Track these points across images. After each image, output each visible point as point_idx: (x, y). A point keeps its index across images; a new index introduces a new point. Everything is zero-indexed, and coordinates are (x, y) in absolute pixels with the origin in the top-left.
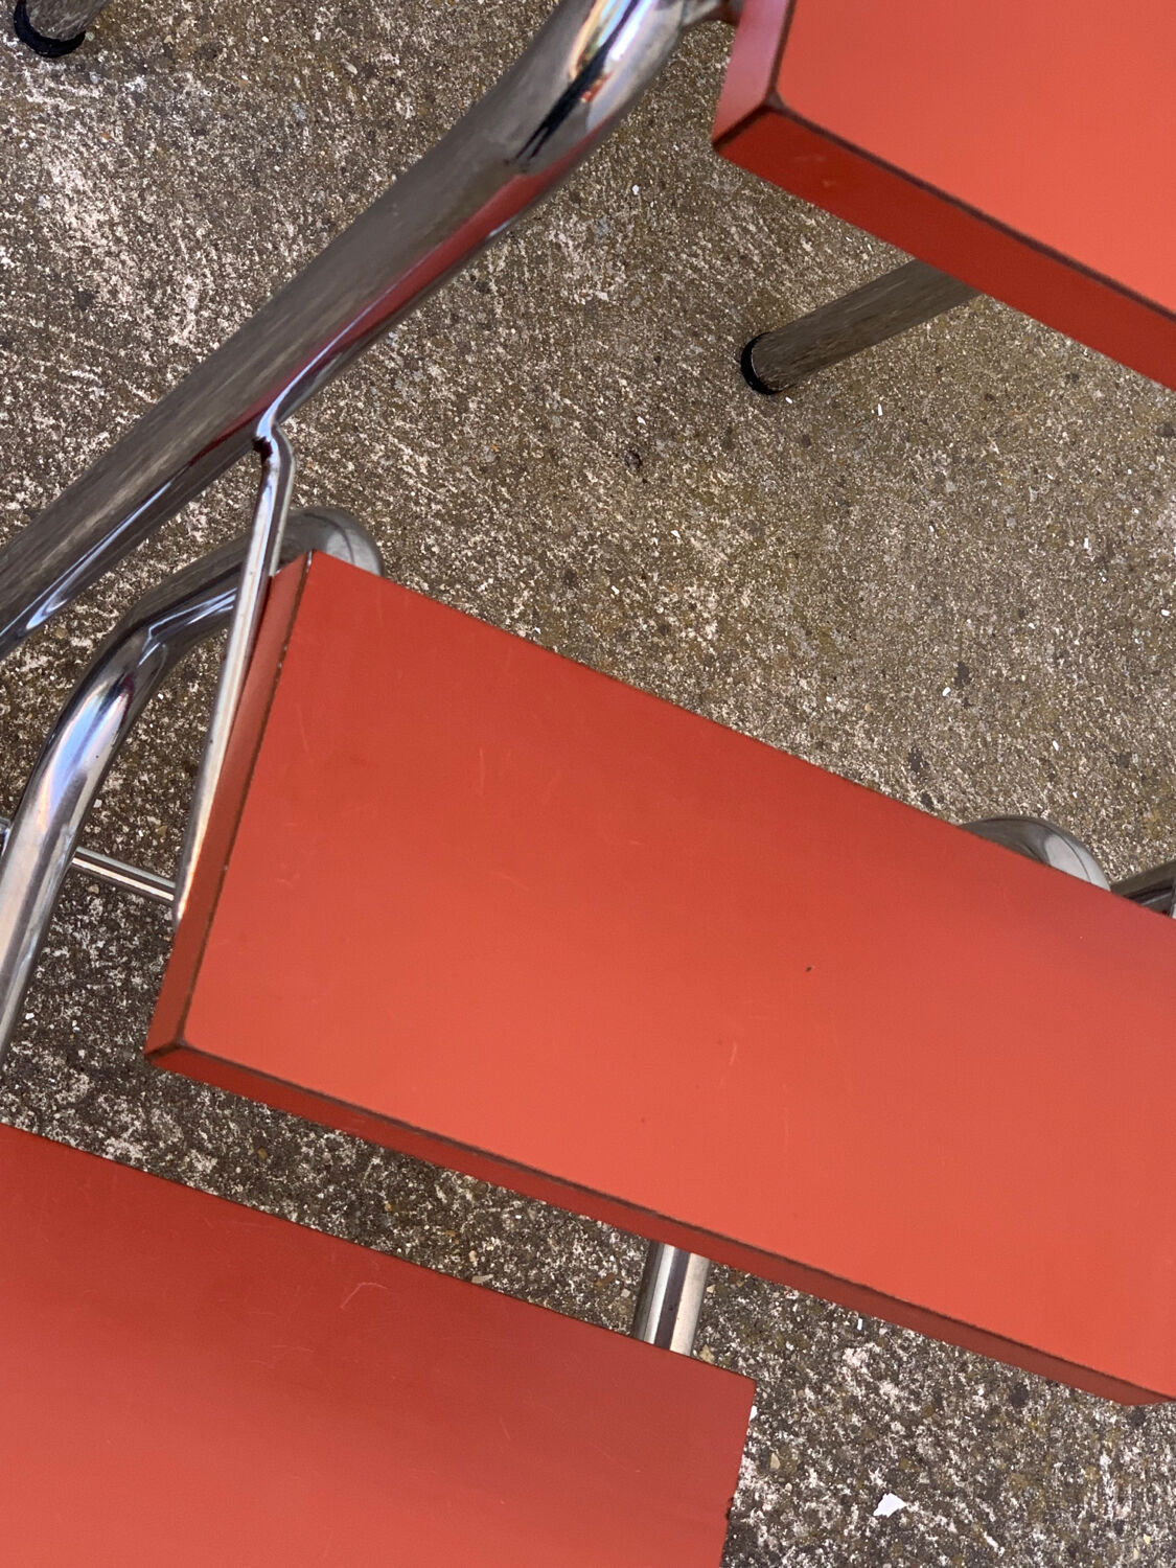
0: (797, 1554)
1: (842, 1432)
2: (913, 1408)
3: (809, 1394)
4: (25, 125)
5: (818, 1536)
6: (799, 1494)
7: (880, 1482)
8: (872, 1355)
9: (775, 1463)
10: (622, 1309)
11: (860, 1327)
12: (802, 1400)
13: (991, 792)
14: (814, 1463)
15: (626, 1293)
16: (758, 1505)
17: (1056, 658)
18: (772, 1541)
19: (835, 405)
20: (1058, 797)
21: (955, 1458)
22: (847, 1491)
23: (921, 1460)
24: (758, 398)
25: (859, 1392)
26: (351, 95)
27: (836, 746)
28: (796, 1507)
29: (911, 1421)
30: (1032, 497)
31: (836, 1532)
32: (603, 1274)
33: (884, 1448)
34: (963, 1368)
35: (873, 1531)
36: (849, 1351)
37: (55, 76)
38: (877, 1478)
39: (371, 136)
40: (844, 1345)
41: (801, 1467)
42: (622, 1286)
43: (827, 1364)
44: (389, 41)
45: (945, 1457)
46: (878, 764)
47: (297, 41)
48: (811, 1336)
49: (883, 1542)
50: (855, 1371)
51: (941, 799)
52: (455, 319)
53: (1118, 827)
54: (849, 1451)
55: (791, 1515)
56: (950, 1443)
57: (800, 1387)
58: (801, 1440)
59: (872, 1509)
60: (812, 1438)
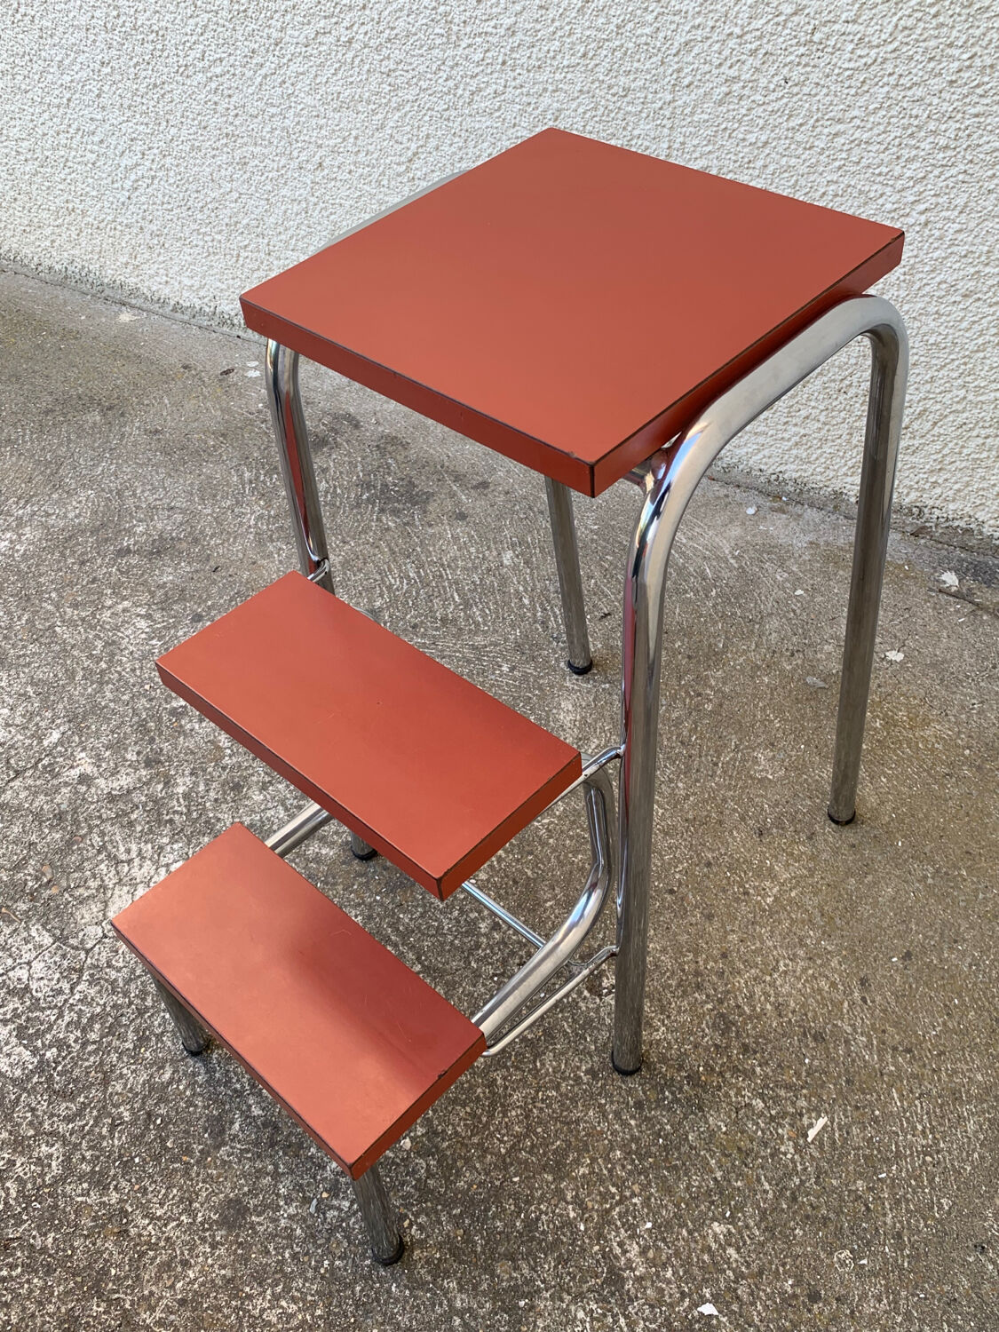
0: (644, 1304)
1: (695, 1260)
2: (743, 1269)
3: (684, 1232)
4: (560, 690)
5: (660, 1302)
6: (658, 1276)
7: (708, 1295)
8: (729, 1232)
9: (651, 1254)
10: (601, 1148)
11: (728, 1214)
12: (678, 1233)
13: (906, 1008)
14: (673, 1266)
15: (606, 1142)
16: (633, 1270)
17: (970, 966)
18: (633, 1291)
19: (875, 837)
20: (950, 1024)
21: (759, 1307)
22: (686, 1290)
23: (738, 1298)
24: (833, 825)
25: (714, 1246)
26: (688, 700)
27: (819, 962)
28: (653, 1282)
29: (739, 1276)
30: (981, 896)
31: (671, 1305)
32: (599, 1129)
33: (718, 1280)
34: (784, 1265)
35: (693, 1318)
36: (716, 1224)
37: (577, 680)
38: (707, 1292)
39: (690, 713)
40: (714, 1219)
41: (664, 1264)
42: (606, 1138)
43: (701, 1223)
44: (712, 688)
45: (753, 1304)
46: (840, 975)
47: (674, 682)
48: (697, 1206)
49: (697, 1326)
50: (715, 1235)
51: (873, 1002)
52: (698, 771)
53: (987, 1050)
54: (696, 1271)
55: (649, 1284)
56: (759, 1298)
57: (681, 1226)
58: (670, 1251)
59: (697, 1306)
60: (677, 1254)
